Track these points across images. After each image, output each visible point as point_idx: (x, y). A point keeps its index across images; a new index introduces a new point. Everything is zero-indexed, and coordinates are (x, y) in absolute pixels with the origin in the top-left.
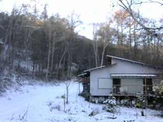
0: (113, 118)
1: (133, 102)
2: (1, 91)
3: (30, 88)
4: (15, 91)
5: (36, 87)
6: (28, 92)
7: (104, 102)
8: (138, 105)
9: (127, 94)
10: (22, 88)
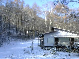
0: (55, 57)
1: (65, 50)
2: (1, 44)
3: (15, 42)
4: (7, 44)
5: (18, 42)
6: (13, 44)
7: (50, 49)
8: (67, 50)
9: (61, 45)
10: (11, 42)
